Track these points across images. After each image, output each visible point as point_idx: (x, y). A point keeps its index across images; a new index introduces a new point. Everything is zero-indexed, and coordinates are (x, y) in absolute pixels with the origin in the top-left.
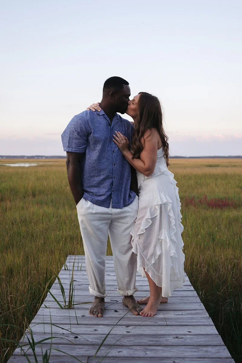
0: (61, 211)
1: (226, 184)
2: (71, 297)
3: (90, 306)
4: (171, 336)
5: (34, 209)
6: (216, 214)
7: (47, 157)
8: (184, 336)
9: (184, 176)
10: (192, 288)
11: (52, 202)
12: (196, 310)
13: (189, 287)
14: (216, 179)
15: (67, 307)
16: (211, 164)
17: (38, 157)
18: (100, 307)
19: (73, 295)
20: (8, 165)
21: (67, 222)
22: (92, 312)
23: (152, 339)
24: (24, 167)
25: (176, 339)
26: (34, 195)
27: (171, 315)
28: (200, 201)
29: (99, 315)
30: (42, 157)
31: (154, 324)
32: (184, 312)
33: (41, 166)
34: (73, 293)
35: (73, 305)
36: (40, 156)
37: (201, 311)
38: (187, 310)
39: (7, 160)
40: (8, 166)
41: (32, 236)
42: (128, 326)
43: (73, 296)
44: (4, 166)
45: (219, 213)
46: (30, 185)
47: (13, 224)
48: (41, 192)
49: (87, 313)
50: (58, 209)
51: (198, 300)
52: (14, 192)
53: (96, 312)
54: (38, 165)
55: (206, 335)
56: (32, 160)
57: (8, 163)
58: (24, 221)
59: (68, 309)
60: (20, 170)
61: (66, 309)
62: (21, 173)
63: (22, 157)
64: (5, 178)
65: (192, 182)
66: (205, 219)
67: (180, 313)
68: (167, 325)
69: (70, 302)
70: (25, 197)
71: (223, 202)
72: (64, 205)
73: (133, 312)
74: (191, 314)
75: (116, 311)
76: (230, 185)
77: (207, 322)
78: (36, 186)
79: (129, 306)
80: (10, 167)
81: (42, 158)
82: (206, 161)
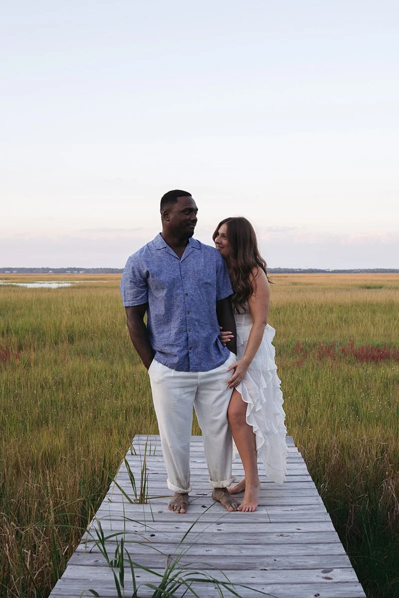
0: (117, 367)
1: (389, 321)
2: (143, 488)
3: (168, 501)
4: (274, 534)
5: (73, 363)
6: (367, 370)
7: (87, 271)
8: (291, 534)
9: (321, 307)
10: (310, 478)
11: (101, 351)
12: (311, 505)
13: (305, 477)
14: (374, 312)
15: (138, 501)
16: (368, 283)
17: (72, 270)
18: (182, 501)
19: (146, 486)
20: (21, 285)
21: (128, 384)
22: (172, 507)
23: (250, 537)
24: (49, 290)
25: (280, 537)
26: (71, 340)
27: (278, 511)
28: (343, 350)
29: (182, 510)
30: (79, 270)
31: (254, 521)
32: (294, 508)
33: (79, 287)
34: (146, 484)
35: (147, 499)
36: (75, 269)
37: (317, 506)
38: (299, 505)
39: (20, 276)
40: (22, 287)
41: (75, 406)
42: (219, 523)
43: (146, 489)
44: (15, 286)
45: (370, 370)
46: (64, 323)
47: (42, 387)
48: (83, 335)
49: (166, 509)
50: (112, 363)
51: (316, 492)
52: (39, 334)
53: (177, 507)
54: (74, 285)
55: (319, 532)
56: (61, 276)
57: (21, 283)
58: (59, 383)
59: (139, 503)
60: (44, 295)
61: (137, 503)
62: (46, 301)
63: (46, 270)
64: (21, 309)
65: (333, 316)
66: (348, 380)
67: (290, 508)
68: (271, 523)
69: (142, 495)
70: (56, 343)
71: (379, 351)
72: (121, 356)
73: (227, 507)
74: (303, 510)
75: (204, 507)
76: (396, 322)
77: (323, 518)
78: (73, 324)
79: (220, 500)
80: (25, 290)
81: (78, 272)
82: (361, 279)
